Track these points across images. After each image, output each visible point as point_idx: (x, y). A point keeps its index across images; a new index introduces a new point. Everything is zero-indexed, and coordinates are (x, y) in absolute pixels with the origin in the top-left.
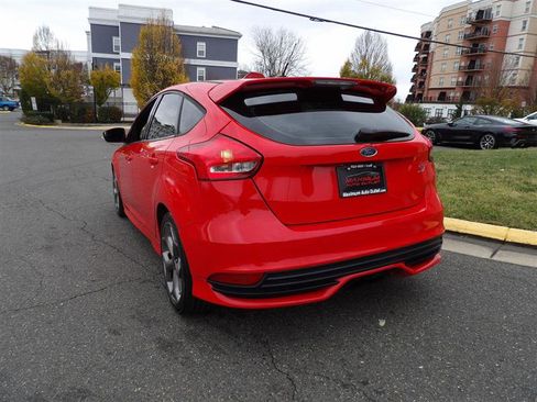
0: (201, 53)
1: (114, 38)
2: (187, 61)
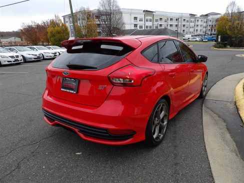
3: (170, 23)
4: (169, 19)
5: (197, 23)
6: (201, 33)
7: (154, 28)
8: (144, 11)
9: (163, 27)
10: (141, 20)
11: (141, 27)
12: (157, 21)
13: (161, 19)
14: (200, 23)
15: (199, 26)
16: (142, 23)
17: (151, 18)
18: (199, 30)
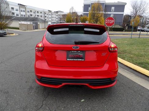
0: (113, 10)
1: (89, 8)
2: (107, 13)
3: (37, 14)
4: (36, 12)
5: (53, 16)
6: (56, 22)
7: (27, 16)
8: (18, 4)
9: (33, 16)
10: (17, 10)
11: (17, 15)
12: (28, 12)
13: (31, 11)
14: (54, 16)
15: (54, 18)
16: (18, 12)
17: (24, 10)
18: (54, 20)
